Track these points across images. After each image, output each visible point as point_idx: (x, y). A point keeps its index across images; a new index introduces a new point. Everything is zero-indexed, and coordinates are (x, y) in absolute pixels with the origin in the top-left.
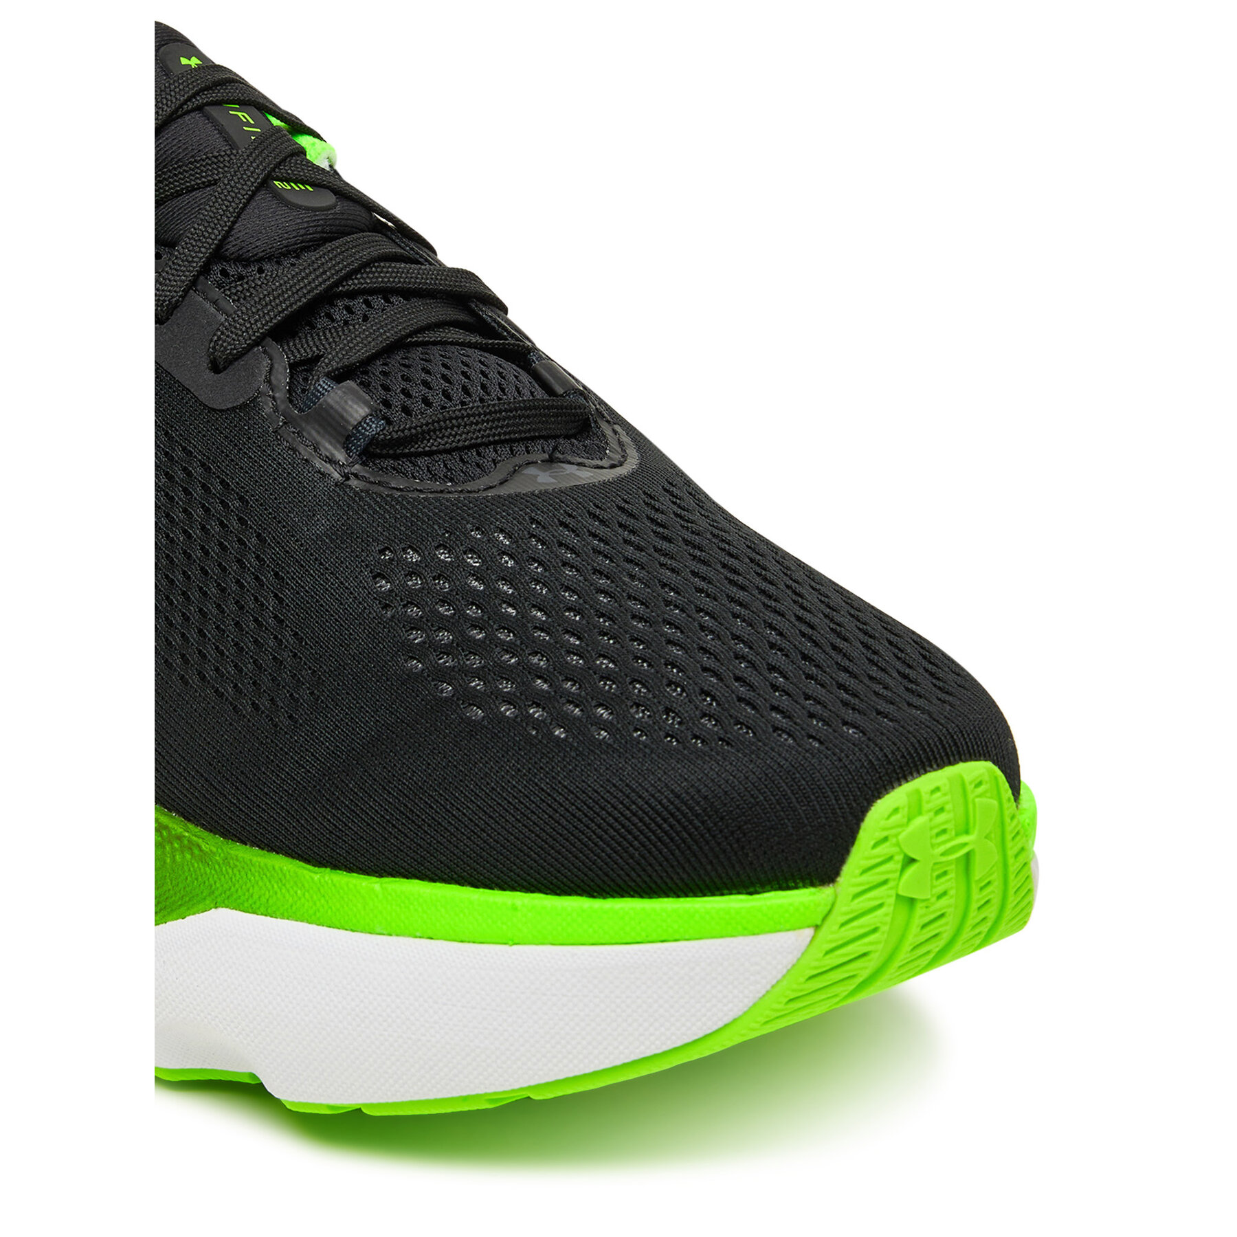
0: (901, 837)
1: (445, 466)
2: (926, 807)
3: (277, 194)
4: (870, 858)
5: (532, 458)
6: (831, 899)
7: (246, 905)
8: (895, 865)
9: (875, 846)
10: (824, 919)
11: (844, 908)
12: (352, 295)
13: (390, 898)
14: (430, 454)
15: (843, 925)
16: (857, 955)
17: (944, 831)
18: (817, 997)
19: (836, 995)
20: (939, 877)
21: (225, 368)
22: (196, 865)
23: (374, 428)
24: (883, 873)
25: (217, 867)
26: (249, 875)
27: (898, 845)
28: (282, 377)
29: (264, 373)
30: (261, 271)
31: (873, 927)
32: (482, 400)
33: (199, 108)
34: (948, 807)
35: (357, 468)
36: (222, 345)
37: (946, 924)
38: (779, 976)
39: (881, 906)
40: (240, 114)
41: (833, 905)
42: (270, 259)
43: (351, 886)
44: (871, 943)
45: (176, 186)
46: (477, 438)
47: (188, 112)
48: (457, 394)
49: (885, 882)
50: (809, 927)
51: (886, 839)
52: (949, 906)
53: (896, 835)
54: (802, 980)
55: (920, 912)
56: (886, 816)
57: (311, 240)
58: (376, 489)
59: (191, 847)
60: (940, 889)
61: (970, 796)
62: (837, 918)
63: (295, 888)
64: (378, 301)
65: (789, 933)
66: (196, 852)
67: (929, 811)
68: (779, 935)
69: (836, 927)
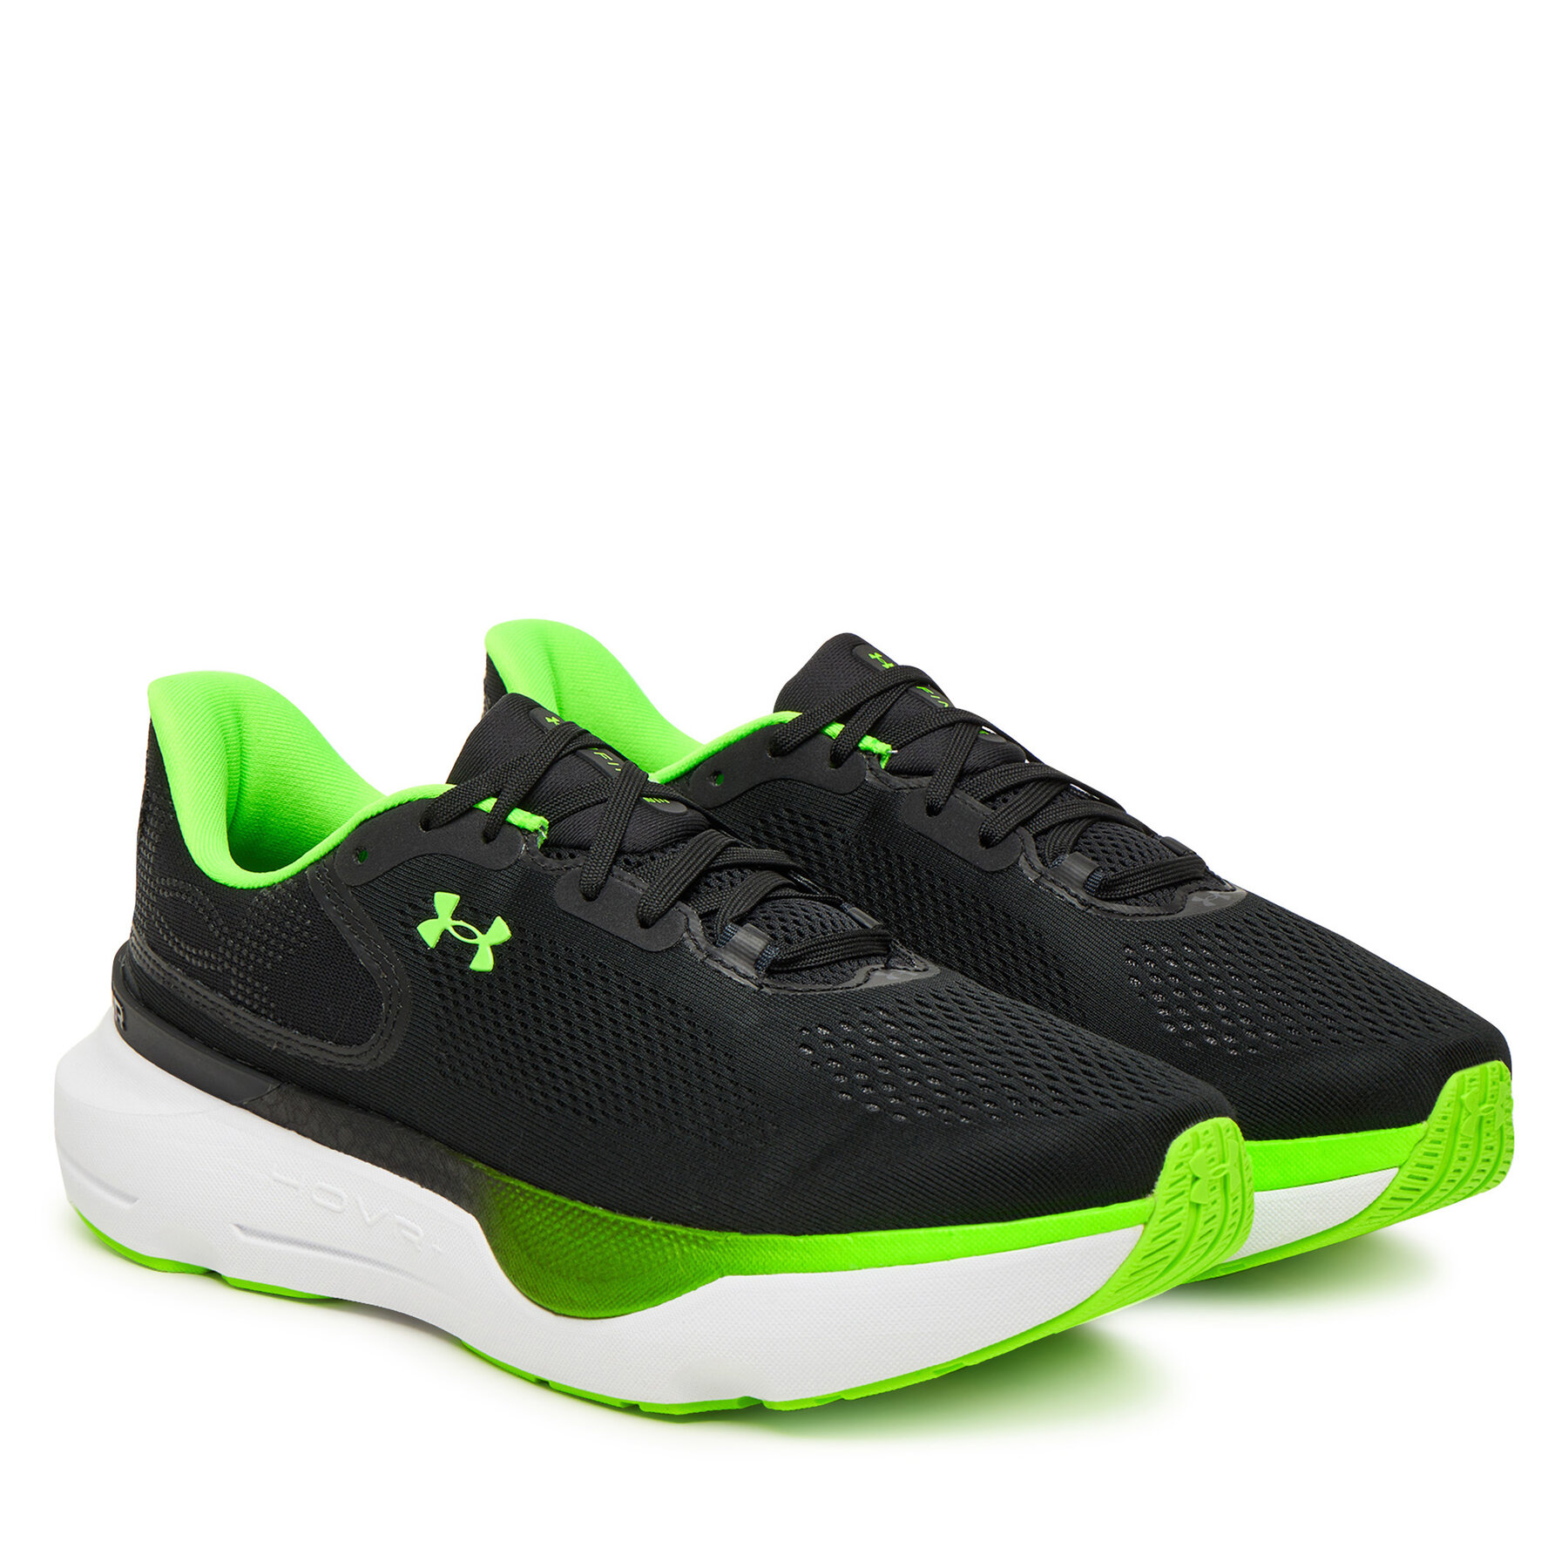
0: (1190, 1162)
1: (822, 975)
2: (1202, 1143)
3: (648, 805)
4: (1174, 1176)
5: (876, 967)
6: (1153, 1204)
7: (747, 1269)
8: (1188, 1181)
9: (1176, 1169)
10: (1150, 1218)
11: (1162, 1210)
12: (719, 869)
13: (859, 1243)
14: (810, 968)
15: (1161, 1221)
16: (1168, 1242)
17: (1213, 1160)
18: (1147, 1272)
19: (1156, 1272)
20: (1212, 1190)
21: (653, 925)
22: (702, 1251)
23: (773, 953)
24: (1181, 1187)
25: (720, 1249)
26: (748, 1249)
27: (1189, 1167)
28: (696, 925)
29: (683, 924)
30: (653, 859)
31: (1177, 1223)
32: (834, 931)
33: (573, 752)
34: (1214, 1144)
35: (766, 981)
36: (648, 909)
37: (1216, 1223)
38: (1124, 1259)
39: (1181, 1208)
40: (601, 754)
41: (1155, 1207)
42: (656, 850)
43: (830, 1240)
44: (1177, 1233)
45: (559, 813)
46: (839, 956)
47: (566, 755)
48: (807, 932)
49: (1182, 1193)
50: (1141, 1224)
51: (1182, 1164)
52: (1218, 1210)
53: (1187, 1162)
54: (1140, 1259)
55: (1204, 1215)
56: (1181, 1148)
57: (680, 836)
58: (782, 992)
59: (696, 1240)
60: (1212, 1199)
61: (1225, 1138)
62: (1157, 1217)
63: (785, 1251)
64: (737, 873)
65: (1130, 1229)
66: (701, 1242)
67: (1204, 1146)
68: (1123, 1230)
69: (1157, 1223)
